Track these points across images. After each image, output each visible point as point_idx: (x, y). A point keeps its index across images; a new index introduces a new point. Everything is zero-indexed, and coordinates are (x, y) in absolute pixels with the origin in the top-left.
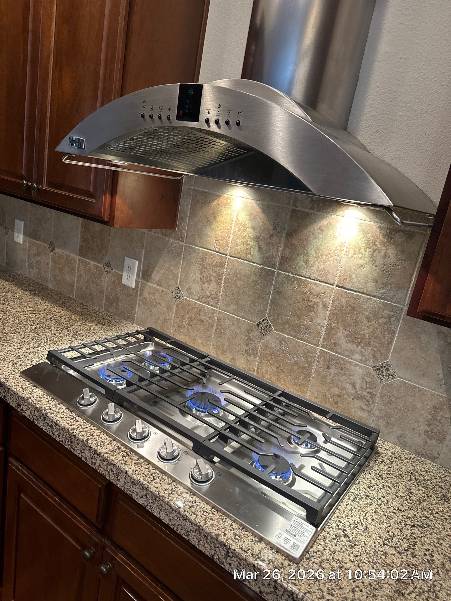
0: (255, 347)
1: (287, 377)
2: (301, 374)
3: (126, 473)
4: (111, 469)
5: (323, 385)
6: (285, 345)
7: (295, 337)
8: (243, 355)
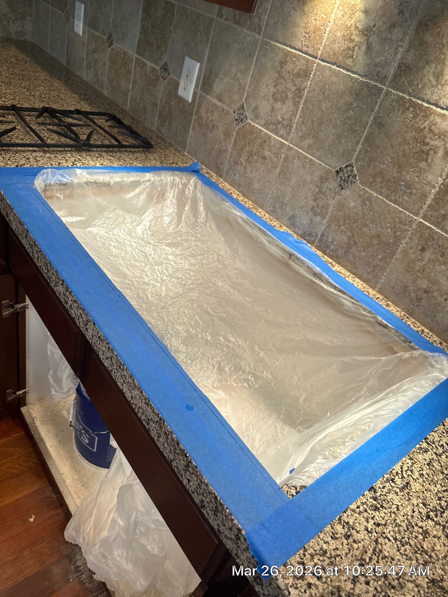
0: (327, 204)
1: (360, 252)
2: (379, 252)
5: (408, 272)
6: (369, 207)
7: (387, 197)
8: (307, 214)
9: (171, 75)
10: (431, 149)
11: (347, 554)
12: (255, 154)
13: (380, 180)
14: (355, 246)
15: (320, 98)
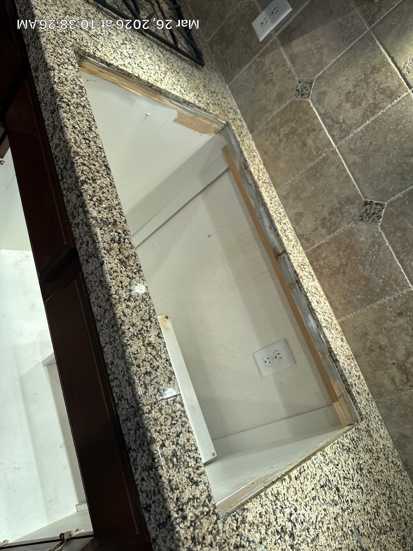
0: (339, 223)
1: (343, 282)
2: (361, 293)
3: (102, 264)
4: (88, 242)
5: (376, 324)
6: (376, 251)
7: (396, 253)
8: (316, 221)
12: (298, 135)
13: (400, 235)
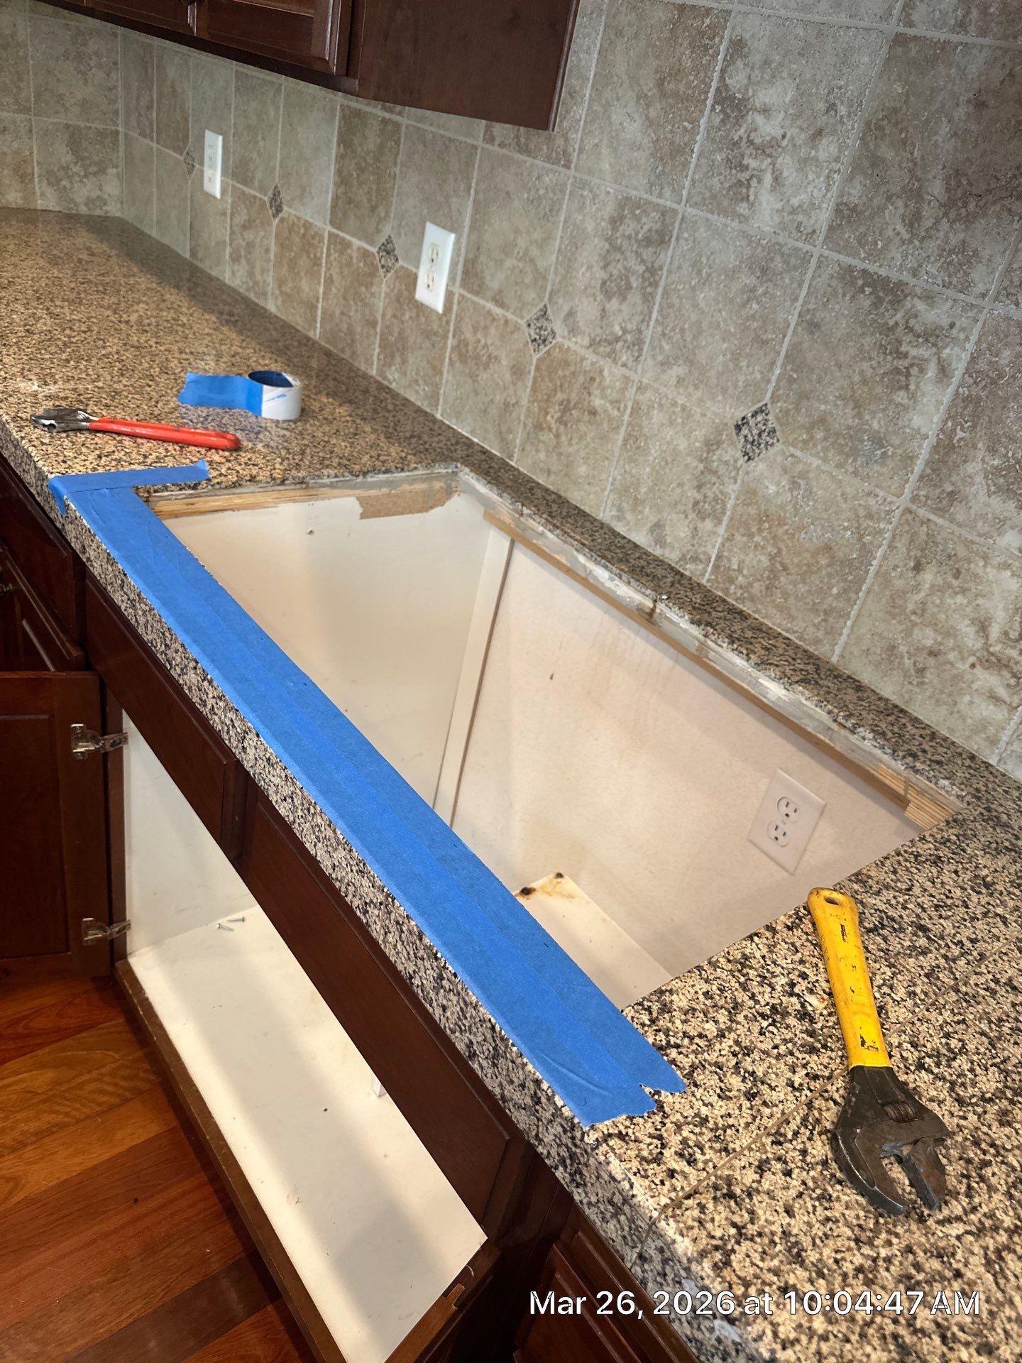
0: (722, 493)
1: (795, 585)
2: (834, 581)
4: (232, 720)
5: (894, 616)
6: (806, 491)
8: (686, 517)
9: (400, 263)
10: (912, 365)
11: (748, 1124)
12: (575, 408)
13: (822, 434)
14: (784, 573)
15: (693, 283)
